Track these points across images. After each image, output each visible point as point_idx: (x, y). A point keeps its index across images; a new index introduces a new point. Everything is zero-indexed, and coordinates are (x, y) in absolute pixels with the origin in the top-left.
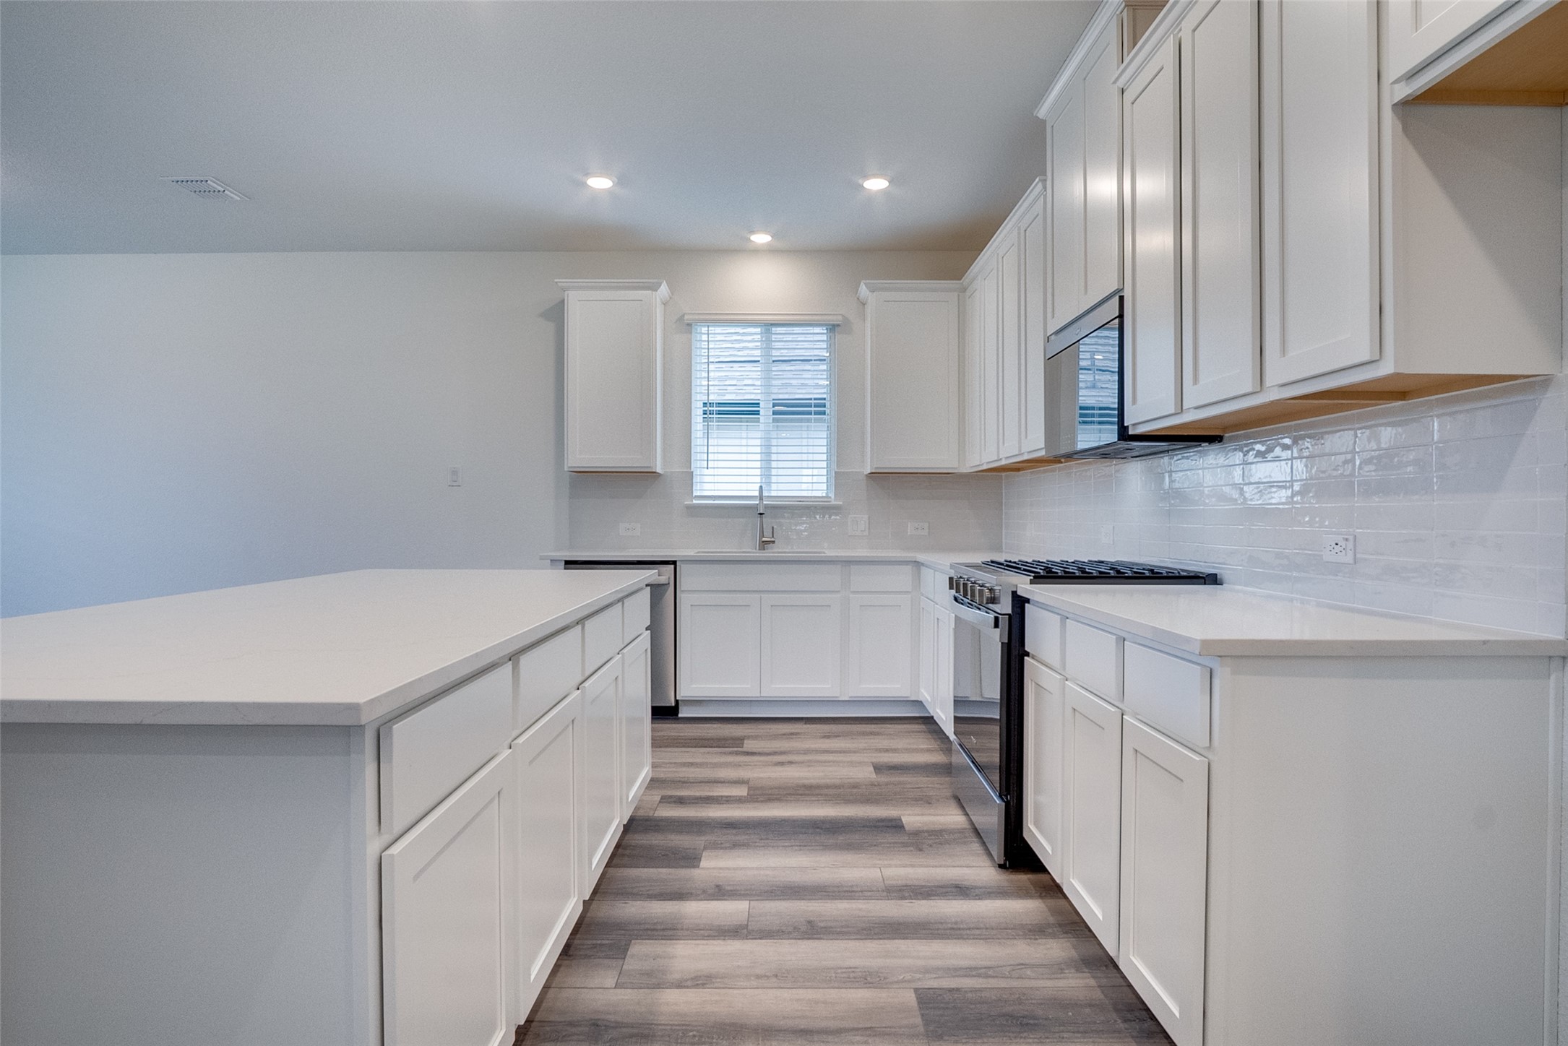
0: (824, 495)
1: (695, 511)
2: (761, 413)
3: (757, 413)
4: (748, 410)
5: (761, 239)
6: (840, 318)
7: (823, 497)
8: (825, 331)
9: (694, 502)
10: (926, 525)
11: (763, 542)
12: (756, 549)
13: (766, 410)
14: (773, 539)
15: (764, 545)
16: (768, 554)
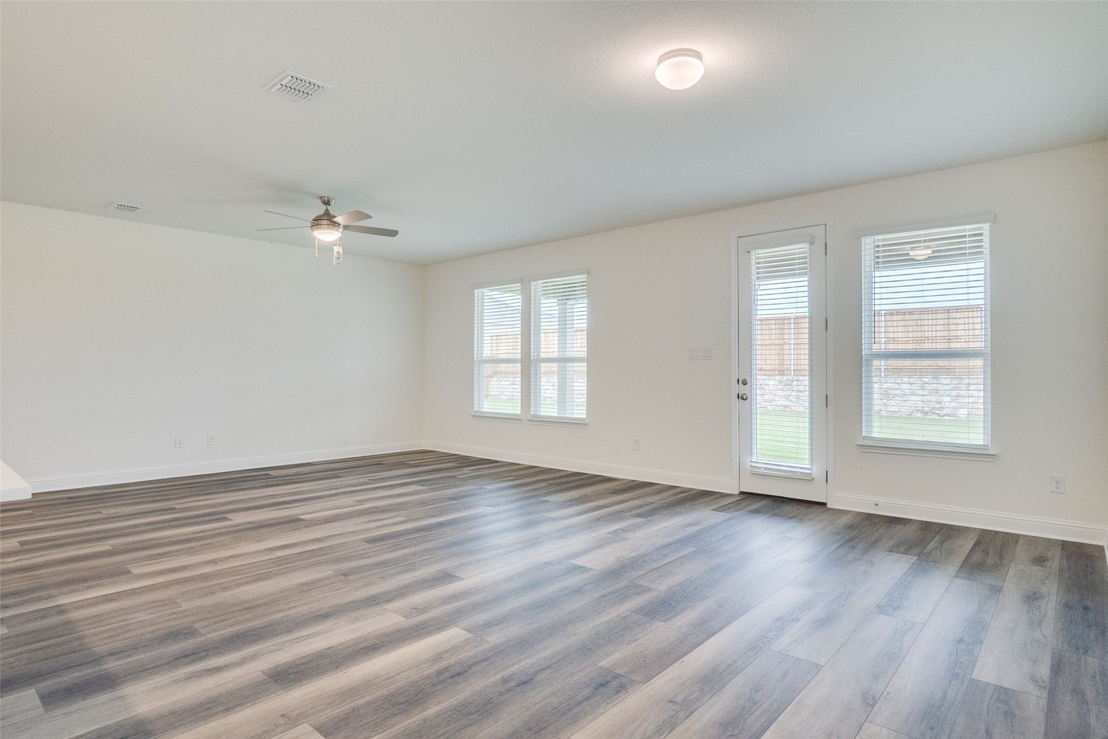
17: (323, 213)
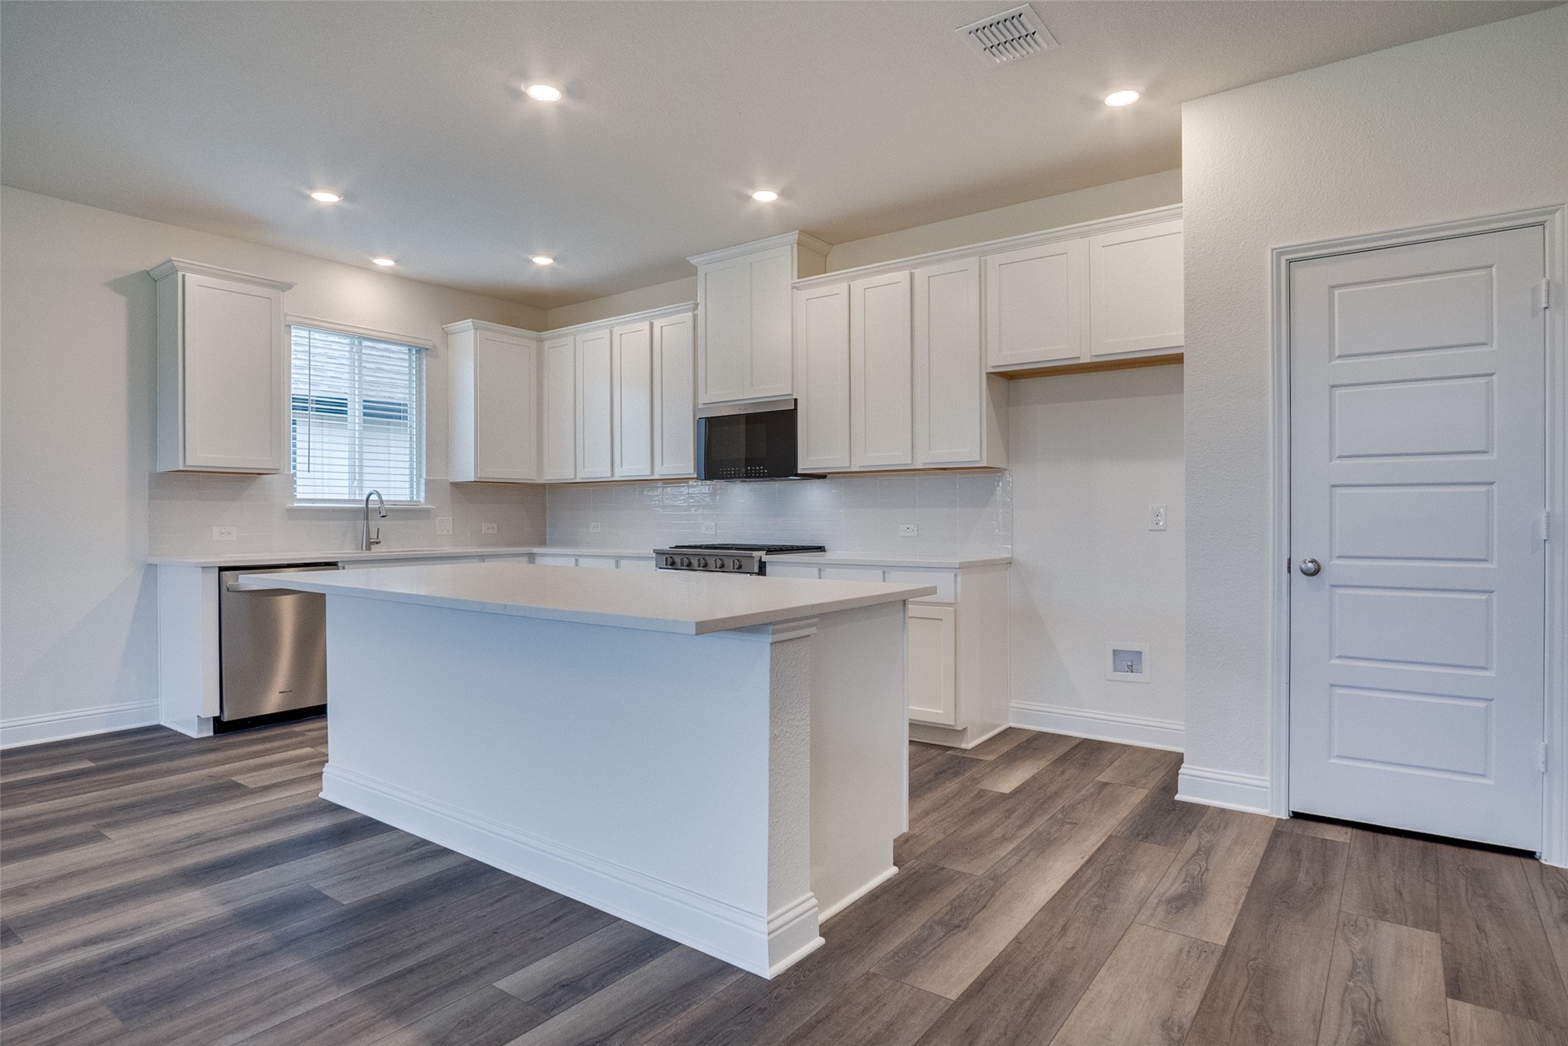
0: (408, 499)
1: (297, 514)
2: (349, 413)
3: (345, 412)
4: (335, 408)
5: (384, 262)
6: (431, 344)
7: (407, 501)
8: (407, 352)
9: (295, 505)
10: (495, 525)
11: (371, 543)
12: (362, 550)
13: (355, 410)
14: (378, 540)
15: (370, 544)
16: (377, 551)
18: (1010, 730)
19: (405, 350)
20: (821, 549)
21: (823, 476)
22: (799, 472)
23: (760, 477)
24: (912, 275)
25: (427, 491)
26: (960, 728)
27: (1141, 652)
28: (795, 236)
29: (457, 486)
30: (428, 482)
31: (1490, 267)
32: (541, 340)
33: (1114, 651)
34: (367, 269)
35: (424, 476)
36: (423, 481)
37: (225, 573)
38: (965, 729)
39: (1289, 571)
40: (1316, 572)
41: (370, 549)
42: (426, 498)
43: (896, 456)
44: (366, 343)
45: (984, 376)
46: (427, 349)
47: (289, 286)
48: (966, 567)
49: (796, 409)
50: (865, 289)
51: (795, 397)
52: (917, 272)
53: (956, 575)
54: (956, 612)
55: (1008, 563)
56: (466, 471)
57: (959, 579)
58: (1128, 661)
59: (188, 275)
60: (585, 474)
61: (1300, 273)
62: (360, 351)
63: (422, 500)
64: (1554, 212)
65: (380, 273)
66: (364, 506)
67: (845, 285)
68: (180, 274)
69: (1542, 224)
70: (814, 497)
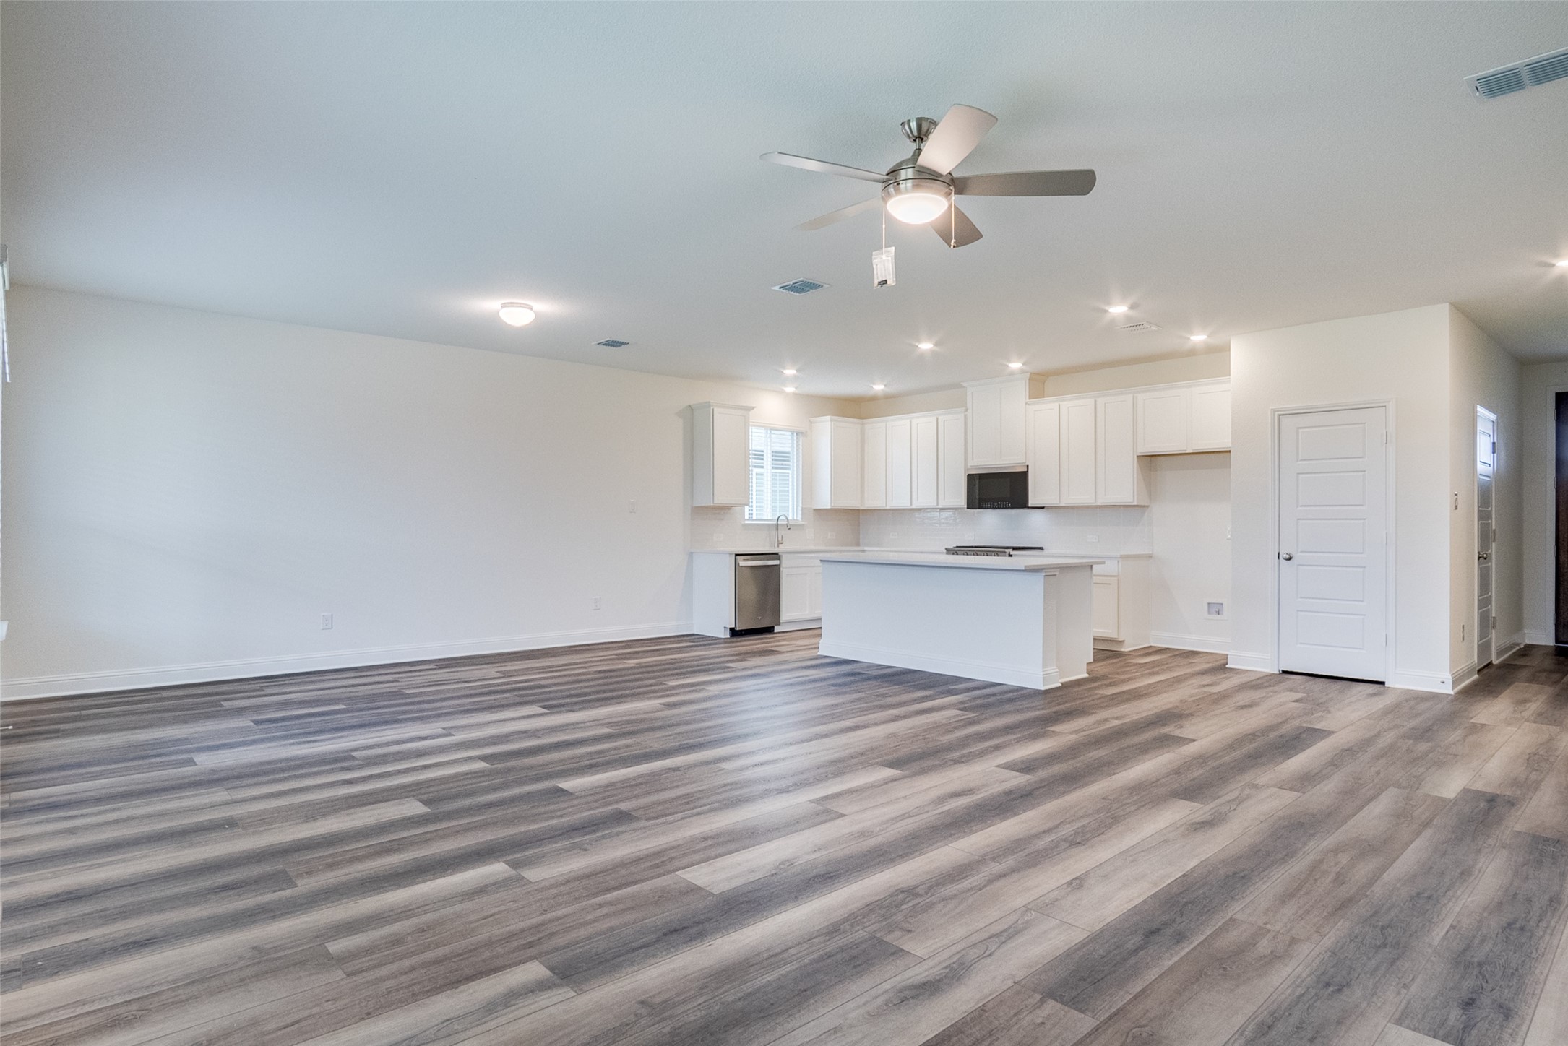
5: (790, 390)
6: (805, 430)
7: (797, 520)
11: (779, 543)
14: (782, 542)
17: (910, 157)
18: (1151, 646)
19: (789, 433)
20: (1041, 548)
21: (1043, 508)
22: (1030, 506)
23: (1003, 508)
24: (1095, 401)
25: (802, 514)
26: (1120, 640)
27: (1222, 604)
28: (1028, 375)
29: (818, 511)
30: (803, 509)
31: (1365, 423)
32: (863, 424)
33: (1209, 604)
34: (781, 392)
35: (801, 505)
36: (800, 508)
37: (738, 557)
38: (1123, 641)
39: (1279, 558)
40: (1290, 559)
41: (778, 546)
42: (802, 518)
43: (1087, 499)
44: (773, 432)
45: (1135, 457)
46: (802, 433)
47: (753, 408)
48: (1125, 557)
49: (1028, 471)
50: (1068, 408)
51: (1027, 464)
52: (1099, 400)
53: (1118, 561)
54: (1118, 580)
55: (1150, 556)
56: (825, 501)
57: (1120, 563)
58: (1215, 608)
59: (715, 409)
60: (892, 504)
61: (1284, 420)
62: (770, 437)
63: (799, 518)
64: (1389, 402)
65: (788, 394)
66: (776, 522)
67: (1057, 404)
68: (712, 408)
69: (1385, 407)
70: (1035, 518)
